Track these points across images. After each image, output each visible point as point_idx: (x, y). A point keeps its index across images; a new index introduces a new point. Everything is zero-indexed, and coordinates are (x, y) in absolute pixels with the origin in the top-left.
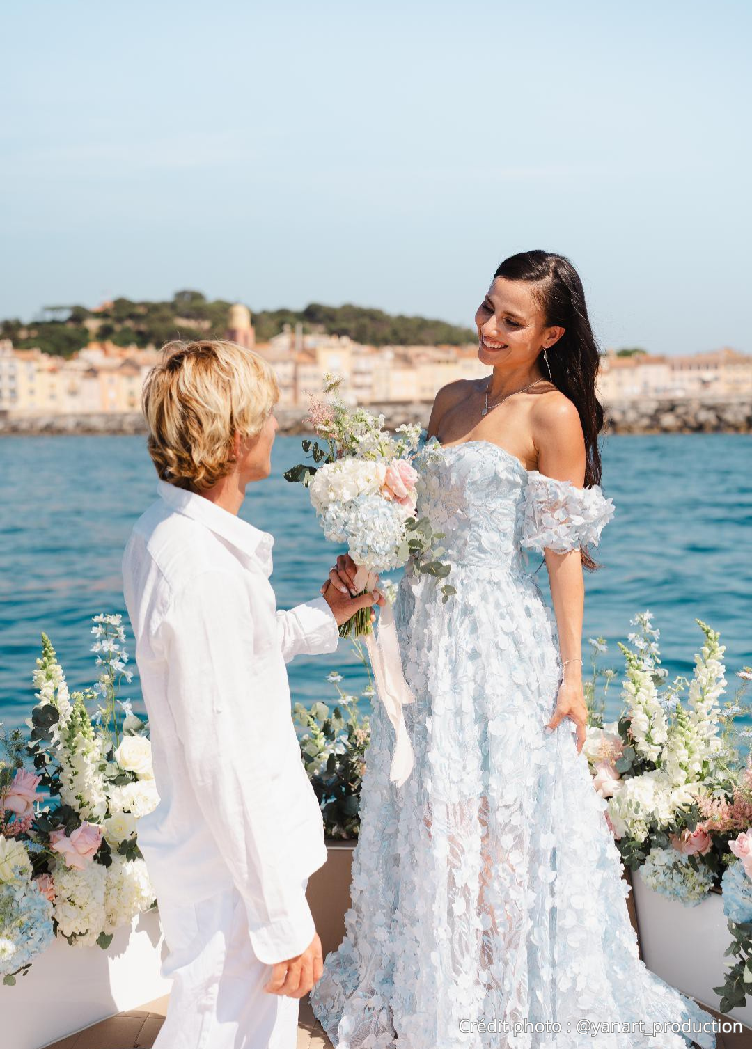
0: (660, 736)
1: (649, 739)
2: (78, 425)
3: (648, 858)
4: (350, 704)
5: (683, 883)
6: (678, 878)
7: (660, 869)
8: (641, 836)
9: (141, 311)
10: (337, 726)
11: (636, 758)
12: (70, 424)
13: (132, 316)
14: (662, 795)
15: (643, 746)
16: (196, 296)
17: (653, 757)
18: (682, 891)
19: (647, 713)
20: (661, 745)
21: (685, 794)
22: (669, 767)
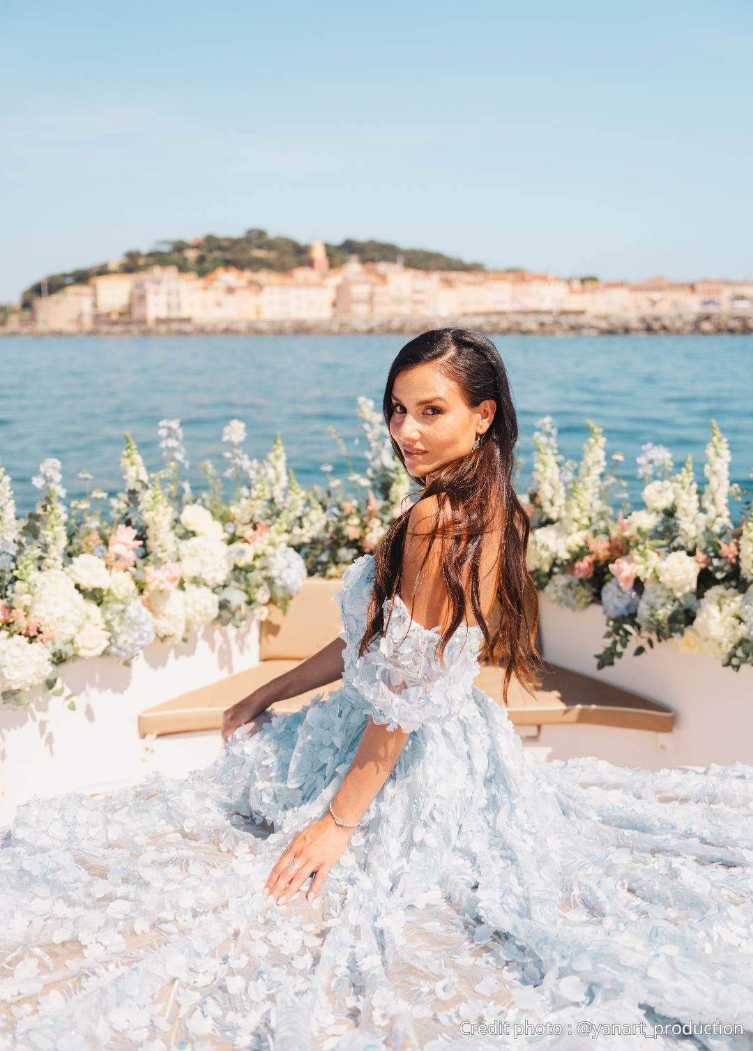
0: (560, 501)
1: (552, 503)
2: (249, 328)
3: (550, 582)
4: (338, 487)
5: (574, 596)
6: (570, 593)
7: (560, 588)
8: (546, 568)
9: (225, 244)
10: (329, 503)
11: (542, 517)
12: (242, 327)
13: (221, 248)
14: (560, 541)
15: (547, 507)
16: (261, 234)
17: (554, 516)
18: (573, 602)
19: (551, 484)
20: (560, 507)
21: (577, 539)
22: (565, 522)
